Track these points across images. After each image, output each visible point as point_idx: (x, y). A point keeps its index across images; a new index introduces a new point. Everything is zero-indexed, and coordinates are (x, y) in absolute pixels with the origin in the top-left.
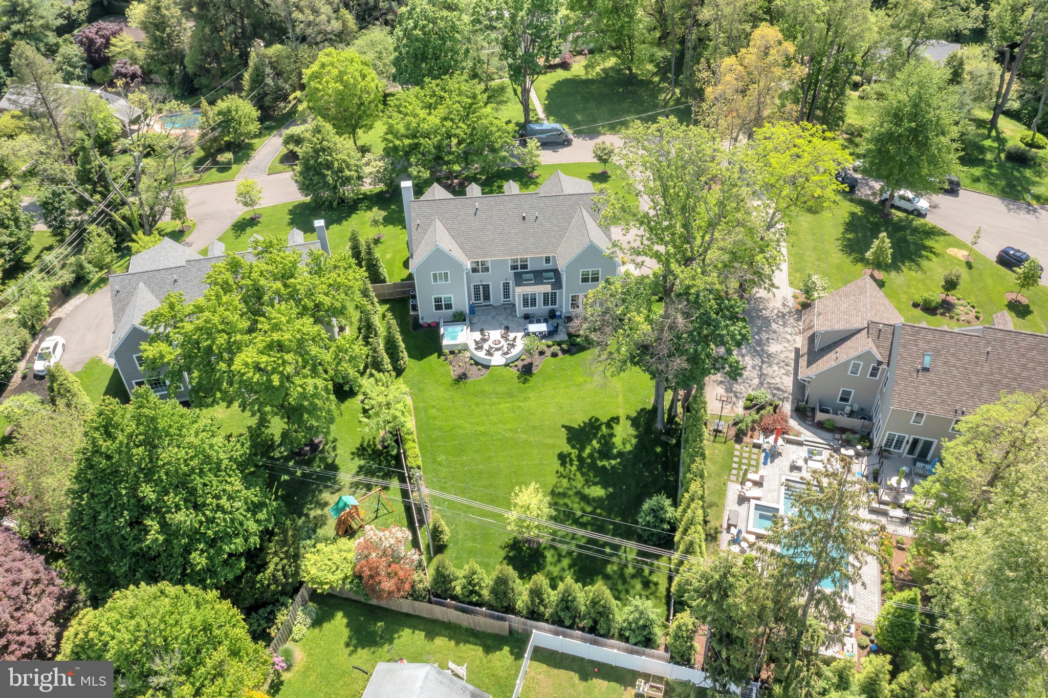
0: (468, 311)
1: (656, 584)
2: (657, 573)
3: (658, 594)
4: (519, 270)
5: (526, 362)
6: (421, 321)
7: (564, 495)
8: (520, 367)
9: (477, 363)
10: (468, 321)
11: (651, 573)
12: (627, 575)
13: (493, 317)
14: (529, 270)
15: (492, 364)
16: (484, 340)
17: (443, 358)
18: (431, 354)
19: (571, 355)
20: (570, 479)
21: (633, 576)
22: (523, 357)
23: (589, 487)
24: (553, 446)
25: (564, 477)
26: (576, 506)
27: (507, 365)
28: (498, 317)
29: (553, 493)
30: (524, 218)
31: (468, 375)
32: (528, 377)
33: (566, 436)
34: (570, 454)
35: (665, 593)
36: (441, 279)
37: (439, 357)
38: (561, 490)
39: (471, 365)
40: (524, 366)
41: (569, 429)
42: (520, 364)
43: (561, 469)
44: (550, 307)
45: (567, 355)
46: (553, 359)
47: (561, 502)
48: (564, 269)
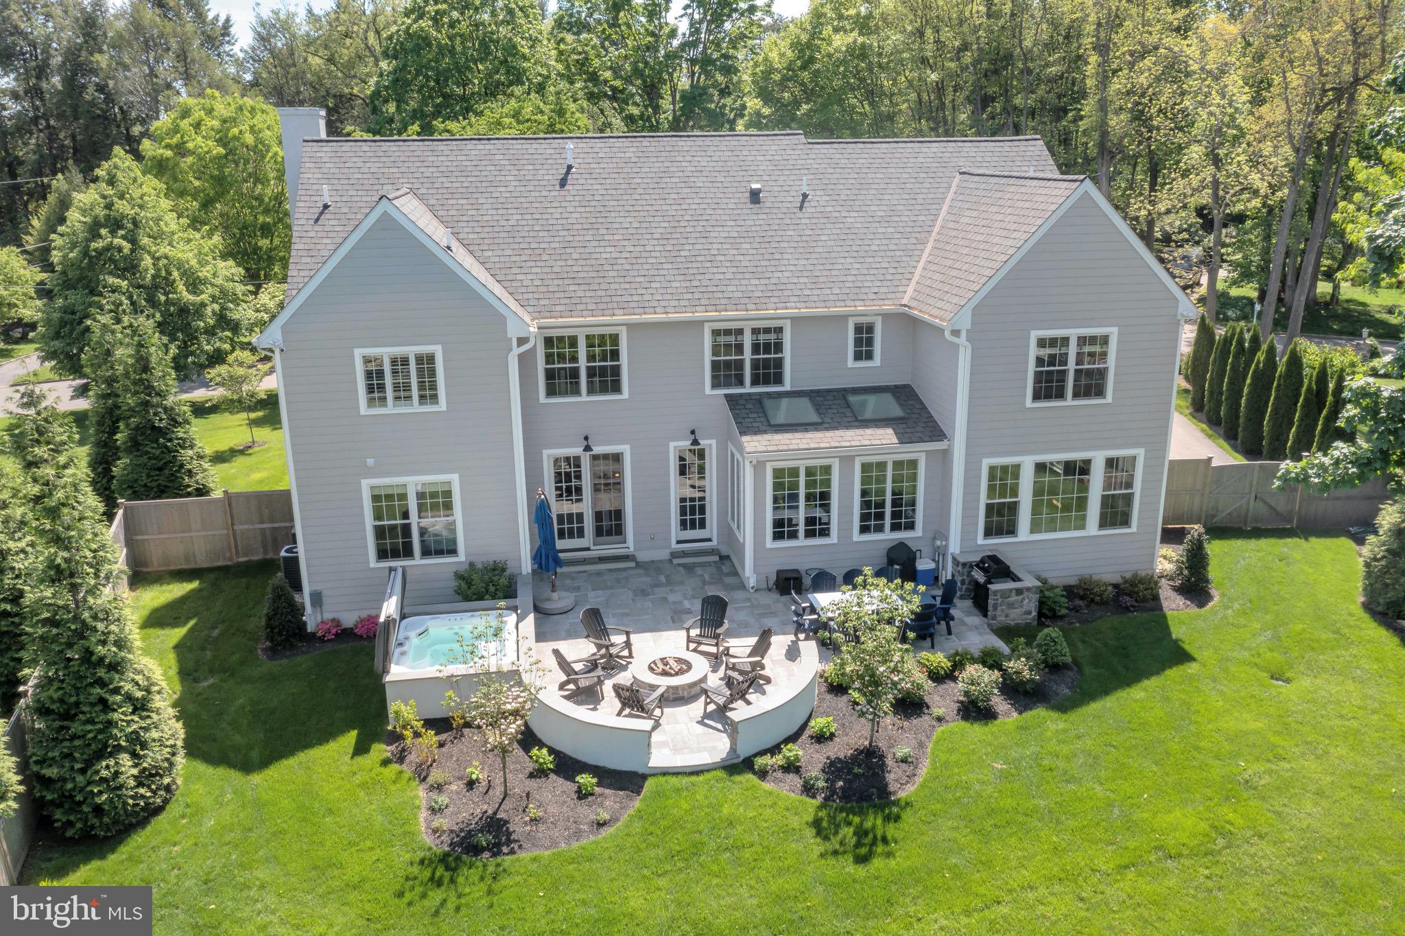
0: (527, 566)
4: (748, 389)
5: (840, 749)
6: (311, 619)
8: (814, 771)
9: (567, 766)
10: (525, 597)
13: (643, 593)
14: (787, 387)
15: (660, 758)
16: (612, 664)
17: (380, 750)
18: (326, 735)
19: (1064, 707)
22: (818, 723)
27: (737, 766)
28: (661, 592)
30: (755, 196)
31: (518, 827)
32: (873, 821)
36: (403, 392)
37: (361, 749)
39: (539, 773)
40: (835, 768)
42: (813, 759)
44: (889, 536)
45: (1039, 713)
46: (977, 731)
48: (965, 323)
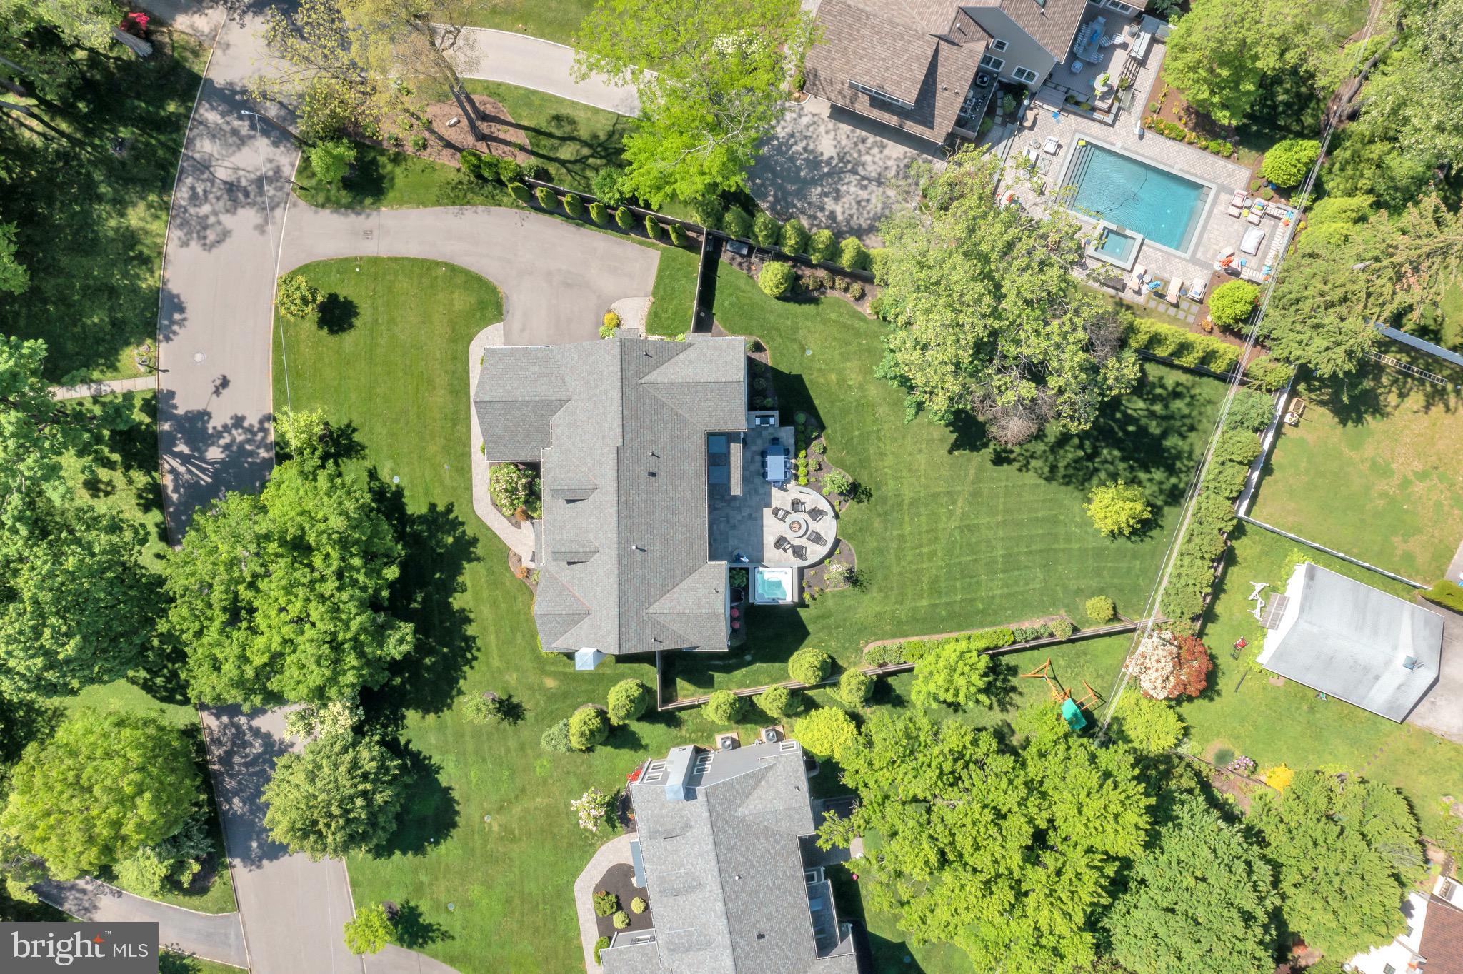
1: (1178, 384)
2: (1165, 381)
3: (1189, 384)
7: (1053, 468)
11: (1163, 386)
12: (1164, 413)
20: (1032, 457)
21: (1166, 407)
23: (1045, 436)
24: (981, 469)
25: (1028, 463)
26: (1070, 456)
29: (1048, 479)
32: (860, 489)
33: (967, 452)
34: (995, 450)
35: (1189, 377)
38: (1046, 470)
41: (955, 447)
43: (1016, 465)
45: (826, 434)
47: (1062, 471)
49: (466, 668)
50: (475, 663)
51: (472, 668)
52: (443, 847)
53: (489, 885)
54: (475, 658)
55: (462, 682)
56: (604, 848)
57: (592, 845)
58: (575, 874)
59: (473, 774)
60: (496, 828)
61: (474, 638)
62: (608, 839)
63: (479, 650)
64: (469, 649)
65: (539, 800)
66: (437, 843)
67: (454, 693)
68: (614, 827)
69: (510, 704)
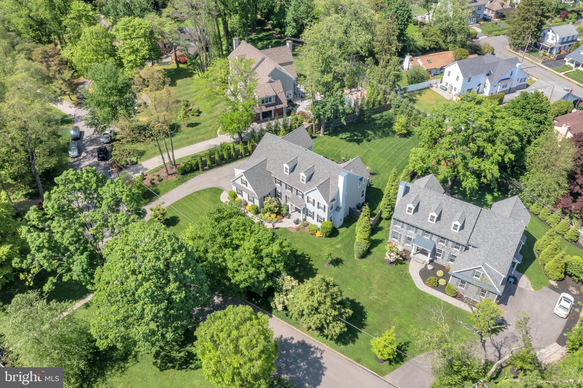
49: (310, 262)
50: (311, 259)
51: (312, 261)
52: (368, 318)
53: (397, 314)
54: (309, 258)
55: (313, 267)
56: (410, 271)
57: (406, 274)
58: (414, 285)
59: (349, 288)
60: (376, 297)
61: (303, 253)
62: (408, 268)
63: (308, 255)
64: (305, 257)
65: (376, 278)
66: (366, 318)
67: (315, 271)
68: (404, 263)
69: (335, 260)
